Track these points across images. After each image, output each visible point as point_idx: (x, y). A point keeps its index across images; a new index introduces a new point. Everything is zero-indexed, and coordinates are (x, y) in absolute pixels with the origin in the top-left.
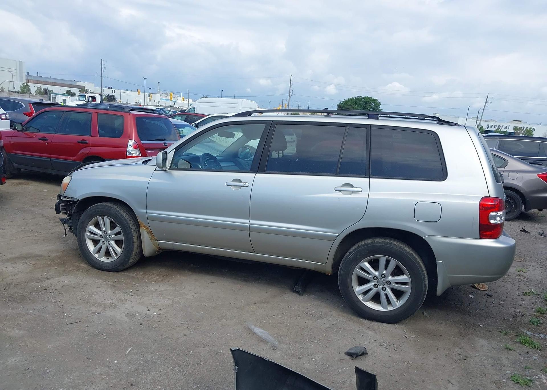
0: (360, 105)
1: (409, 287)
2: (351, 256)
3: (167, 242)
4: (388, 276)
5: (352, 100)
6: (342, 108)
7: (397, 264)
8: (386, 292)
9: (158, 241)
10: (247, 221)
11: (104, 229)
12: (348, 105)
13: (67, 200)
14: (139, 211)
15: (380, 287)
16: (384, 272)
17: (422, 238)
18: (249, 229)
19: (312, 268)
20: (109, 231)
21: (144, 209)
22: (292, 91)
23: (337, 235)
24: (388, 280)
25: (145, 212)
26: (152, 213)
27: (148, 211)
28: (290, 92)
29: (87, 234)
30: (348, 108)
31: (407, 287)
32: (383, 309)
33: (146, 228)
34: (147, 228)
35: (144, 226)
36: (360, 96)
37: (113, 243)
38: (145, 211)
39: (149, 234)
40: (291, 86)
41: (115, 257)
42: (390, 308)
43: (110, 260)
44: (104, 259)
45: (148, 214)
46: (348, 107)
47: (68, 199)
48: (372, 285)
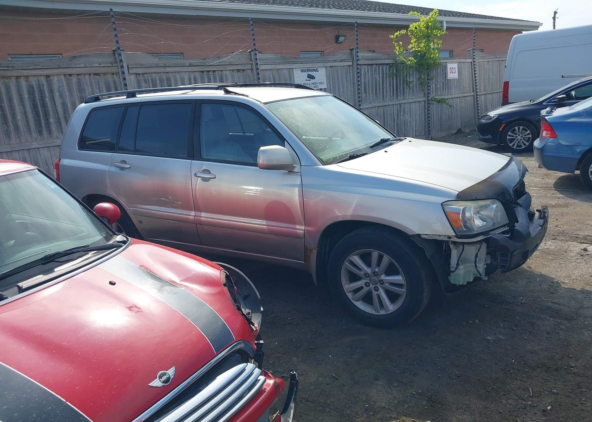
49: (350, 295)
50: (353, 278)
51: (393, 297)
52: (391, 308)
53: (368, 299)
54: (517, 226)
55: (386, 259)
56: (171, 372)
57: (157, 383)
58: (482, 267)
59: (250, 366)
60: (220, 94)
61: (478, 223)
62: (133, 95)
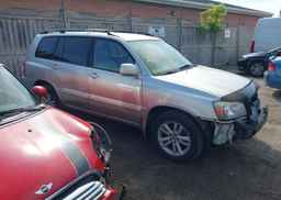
49: (161, 144)
50: (164, 135)
51: (183, 147)
52: (182, 153)
53: (170, 146)
54: (252, 117)
55: (181, 127)
56: (49, 186)
57: (40, 192)
58: (230, 137)
59: (97, 183)
60: (105, 35)
61: (231, 113)
62: (63, 32)
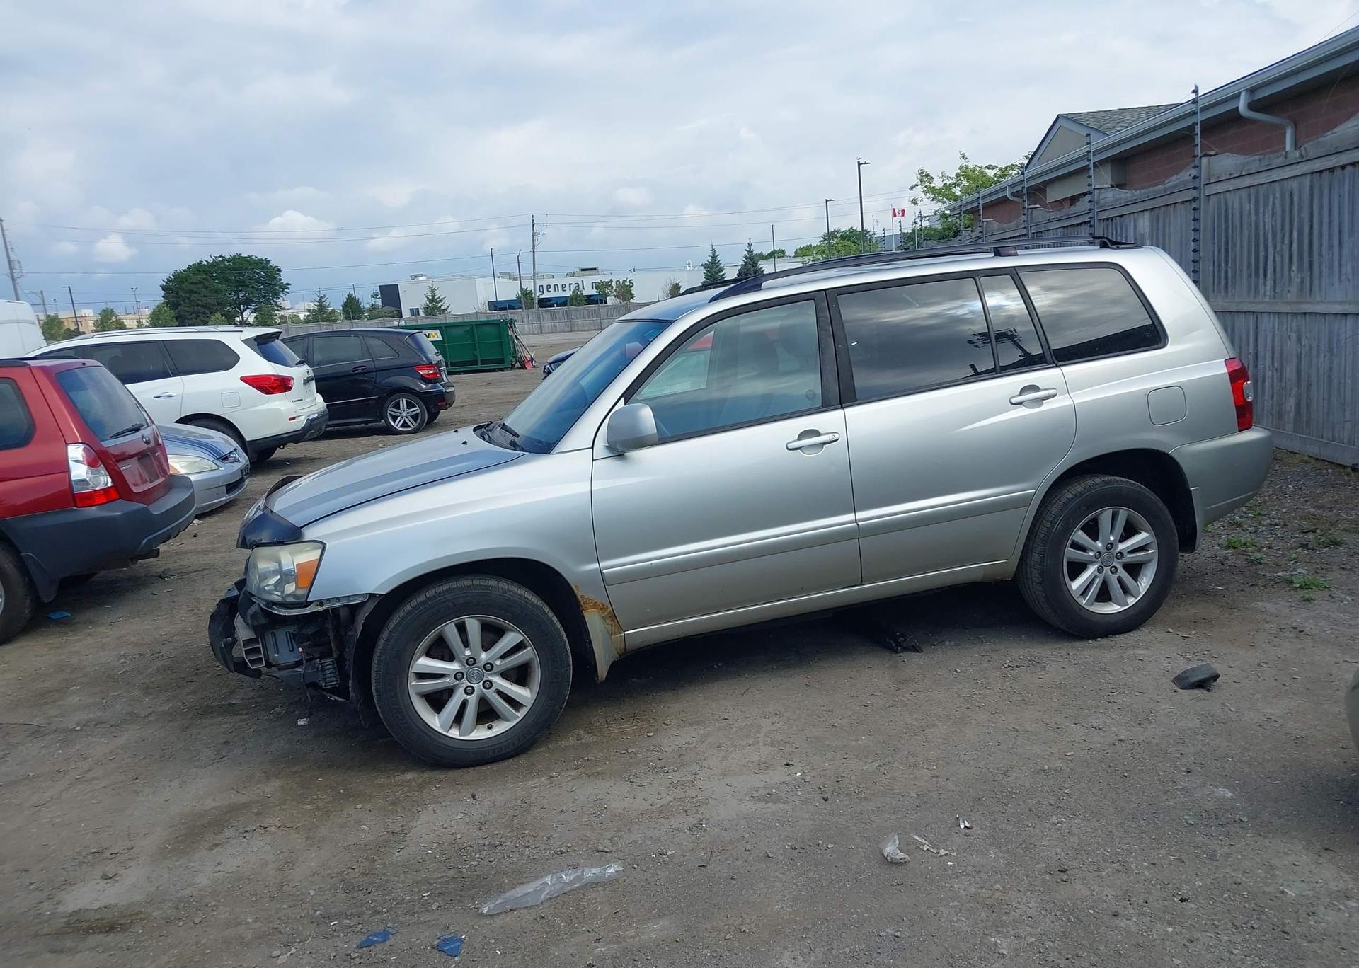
0: (226, 280)
1: (1153, 551)
2: (1058, 526)
3: (649, 628)
4: (1117, 547)
5: (198, 268)
6: (177, 294)
7: (1129, 515)
8: (1118, 574)
9: (626, 633)
10: (851, 517)
11: (468, 653)
12: (191, 283)
13: (320, 609)
14: (578, 570)
15: (1107, 569)
16: (1112, 538)
17: (1167, 454)
18: (859, 533)
19: (978, 577)
20: (480, 655)
21: (593, 562)
22: (16, 265)
23: (1034, 491)
24: (1118, 550)
25: (597, 569)
26: (613, 565)
27: (603, 564)
28: (11, 269)
29: (413, 683)
30: (194, 290)
31: (1150, 552)
32: (1119, 607)
33: (601, 609)
34: (603, 608)
35: (595, 606)
36: (220, 257)
37: (498, 681)
38: (595, 566)
39: (608, 621)
40: (10, 251)
41: (519, 715)
42: (1132, 601)
43: (500, 728)
44: (481, 734)
45: (604, 571)
46: (193, 288)
47: (322, 606)
48: (1095, 570)
